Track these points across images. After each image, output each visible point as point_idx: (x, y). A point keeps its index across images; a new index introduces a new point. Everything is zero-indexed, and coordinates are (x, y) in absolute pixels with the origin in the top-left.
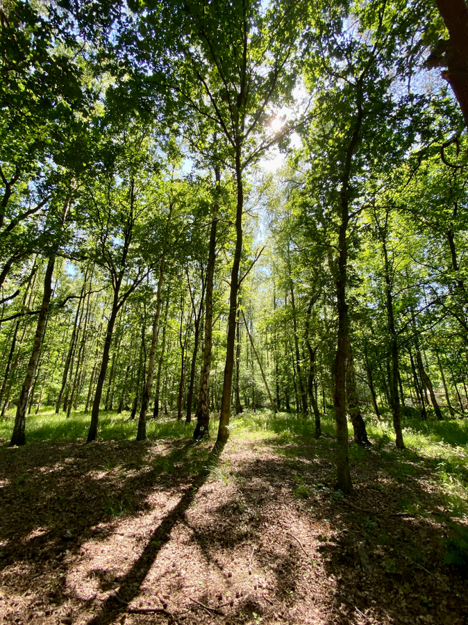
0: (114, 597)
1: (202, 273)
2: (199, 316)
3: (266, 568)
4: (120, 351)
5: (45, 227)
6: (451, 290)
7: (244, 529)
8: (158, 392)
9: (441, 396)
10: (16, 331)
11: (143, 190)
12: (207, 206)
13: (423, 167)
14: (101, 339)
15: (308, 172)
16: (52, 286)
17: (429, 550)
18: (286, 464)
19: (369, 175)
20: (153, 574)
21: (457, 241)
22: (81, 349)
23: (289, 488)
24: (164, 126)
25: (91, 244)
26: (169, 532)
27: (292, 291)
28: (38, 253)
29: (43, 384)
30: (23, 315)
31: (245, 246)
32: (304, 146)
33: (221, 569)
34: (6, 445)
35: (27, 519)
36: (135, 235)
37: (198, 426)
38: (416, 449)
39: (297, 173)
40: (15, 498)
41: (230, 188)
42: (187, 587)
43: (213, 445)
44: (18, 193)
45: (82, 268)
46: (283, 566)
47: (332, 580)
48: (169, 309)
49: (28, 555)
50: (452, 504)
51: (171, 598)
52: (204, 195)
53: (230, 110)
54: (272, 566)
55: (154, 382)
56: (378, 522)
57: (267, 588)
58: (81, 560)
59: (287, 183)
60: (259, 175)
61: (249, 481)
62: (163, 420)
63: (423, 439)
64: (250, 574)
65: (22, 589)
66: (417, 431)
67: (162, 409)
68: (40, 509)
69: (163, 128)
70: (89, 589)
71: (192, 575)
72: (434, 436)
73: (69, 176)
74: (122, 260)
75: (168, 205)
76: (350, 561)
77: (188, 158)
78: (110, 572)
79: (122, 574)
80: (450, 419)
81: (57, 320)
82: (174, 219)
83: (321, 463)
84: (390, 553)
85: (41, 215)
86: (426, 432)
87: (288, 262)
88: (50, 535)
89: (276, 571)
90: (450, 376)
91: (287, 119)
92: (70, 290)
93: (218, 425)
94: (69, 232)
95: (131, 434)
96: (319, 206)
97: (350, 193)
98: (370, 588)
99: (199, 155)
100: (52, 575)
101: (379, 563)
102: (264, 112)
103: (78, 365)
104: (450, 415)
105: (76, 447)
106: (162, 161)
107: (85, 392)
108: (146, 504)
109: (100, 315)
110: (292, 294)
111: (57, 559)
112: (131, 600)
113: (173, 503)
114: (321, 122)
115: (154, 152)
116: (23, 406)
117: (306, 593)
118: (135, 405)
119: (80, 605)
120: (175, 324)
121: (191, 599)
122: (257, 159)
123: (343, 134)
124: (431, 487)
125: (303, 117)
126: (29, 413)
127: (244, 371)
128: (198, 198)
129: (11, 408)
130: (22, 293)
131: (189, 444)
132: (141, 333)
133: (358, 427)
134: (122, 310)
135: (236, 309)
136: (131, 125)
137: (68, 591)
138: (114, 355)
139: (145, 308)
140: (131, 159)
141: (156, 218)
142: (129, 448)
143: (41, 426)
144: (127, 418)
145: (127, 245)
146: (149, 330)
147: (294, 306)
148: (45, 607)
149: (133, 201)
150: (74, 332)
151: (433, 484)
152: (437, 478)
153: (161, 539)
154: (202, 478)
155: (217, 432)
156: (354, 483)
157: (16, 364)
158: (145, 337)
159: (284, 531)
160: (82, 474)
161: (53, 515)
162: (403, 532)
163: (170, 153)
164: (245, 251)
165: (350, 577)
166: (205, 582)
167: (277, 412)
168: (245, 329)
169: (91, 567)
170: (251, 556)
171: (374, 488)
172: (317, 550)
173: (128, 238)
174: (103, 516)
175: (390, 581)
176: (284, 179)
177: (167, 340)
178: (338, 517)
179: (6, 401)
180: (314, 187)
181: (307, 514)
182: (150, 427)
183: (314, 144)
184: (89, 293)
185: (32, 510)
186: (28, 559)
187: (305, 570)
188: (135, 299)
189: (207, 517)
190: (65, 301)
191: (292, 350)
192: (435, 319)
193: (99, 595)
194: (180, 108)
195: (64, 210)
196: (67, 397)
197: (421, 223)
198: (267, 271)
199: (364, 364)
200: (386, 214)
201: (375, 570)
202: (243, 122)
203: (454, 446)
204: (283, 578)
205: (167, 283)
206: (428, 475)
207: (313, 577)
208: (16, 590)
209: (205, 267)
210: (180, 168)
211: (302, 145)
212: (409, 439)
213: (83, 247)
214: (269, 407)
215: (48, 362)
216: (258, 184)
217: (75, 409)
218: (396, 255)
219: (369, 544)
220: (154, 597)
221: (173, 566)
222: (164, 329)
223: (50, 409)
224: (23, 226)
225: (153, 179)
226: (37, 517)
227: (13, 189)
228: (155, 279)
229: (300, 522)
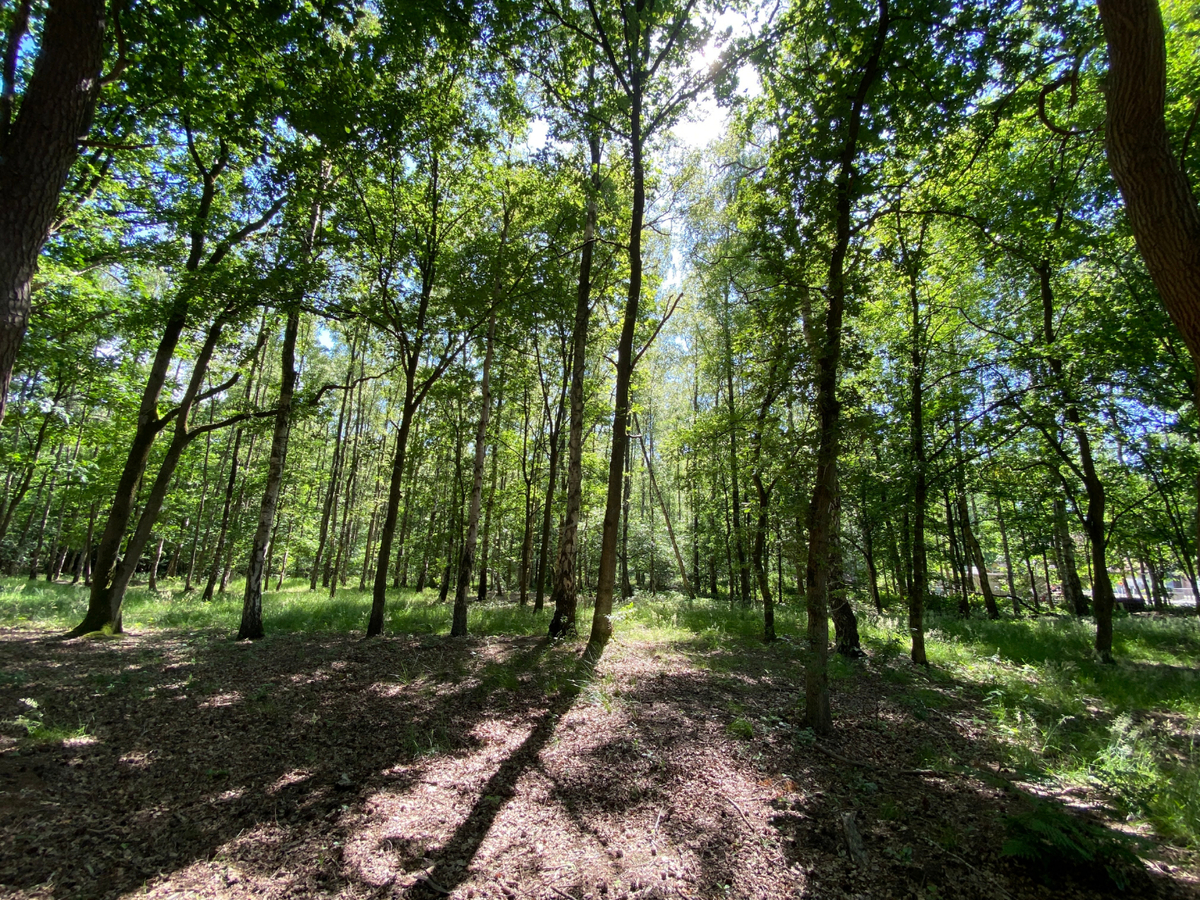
0: (426, 882)
1: (563, 345)
2: (557, 424)
3: (681, 846)
4: (418, 486)
5: (278, 257)
6: (1035, 381)
7: (642, 783)
8: (484, 556)
9: (999, 577)
10: (237, 448)
11: (455, 183)
12: (574, 215)
13: (1002, 133)
14: (385, 463)
15: (772, 144)
16: (296, 367)
17: (973, 832)
18: (712, 683)
19: (892, 149)
20: (488, 848)
21: (1057, 284)
22: (349, 481)
23: (718, 721)
24: (493, 53)
25: (362, 289)
26: (513, 783)
27: (730, 380)
28: (267, 306)
29: (287, 541)
30: (248, 417)
31: (646, 292)
32: (766, 90)
33: (605, 844)
34: (231, 639)
35: (273, 755)
36: (439, 272)
37: (558, 615)
38: (948, 667)
39: (748, 148)
40: (251, 723)
41: (618, 178)
42: (547, 870)
43: (584, 647)
44: (227, 194)
45: (346, 334)
46: (710, 844)
47: (797, 872)
48: (503, 412)
49: (278, 813)
50: (1016, 759)
51: (520, 887)
52: (568, 191)
53: (623, 15)
54: (692, 843)
55: (478, 541)
56: (878, 783)
57: (683, 878)
58: (368, 821)
59: (727, 170)
60: (675, 154)
61: (647, 708)
62: (494, 605)
63: (961, 651)
64: (654, 853)
65: (271, 866)
66: (952, 635)
67: (492, 586)
68: (295, 741)
69: (492, 56)
70: (382, 868)
71: (555, 851)
72: (982, 646)
73: (318, 153)
74: (419, 318)
75: (501, 213)
76: (829, 843)
77: (540, 118)
78: (416, 841)
79: (437, 845)
80: (1013, 618)
81: (307, 429)
82: (512, 241)
83: (775, 683)
84: (900, 834)
85: (270, 234)
86: (967, 639)
87: (725, 326)
88: (315, 782)
89: (698, 851)
90: (1020, 541)
91: (733, 35)
92: (326, 376)
93: (592, 615)
94: (322, 266)
95: (442, 625)
96: (791, 212)
97: (853, 186)
98: (865, 889)
99: (561, 110)
100: (320, 844)
101: (882, 849)
102: (689, 20)
103: (347, 507)
104: (1012, 612)
105: (349, 644)
106: (489, 126)
107: (359, 556)
108: (472, 737)
109: (382, 422)
110: (730, 386)
111: (326, 820)
112: (454, 887)
113: (518, 738)
114: (801, 39)
115: (474, 108)
116: (257, 574)
117: (751, 890)
118: (447, 578)
119: (369, 893)
120: (515, 440)
121: (555, 890)
122: (672, 120)
123: (848, 62)
124: (975, 730)
125: (765, 32)
126: (266, 588)
127: (637, 524)
128: (558, 199)
129: (235, 579)
130: (243, 380)
131: (543, 644)
132: (453, 455)
133: (842, 626)
134: (420, 413)
135: (626, 411)
136: (430, 53)
137: (348, 870)
138: (408, 492)
139: (460, 410)
140: (432, 119)
141: (479, 240)
142: (439, 648)
143: (288, 609)
144: (431, 601)
145: (427, 289)
146: (470, 450)
147: (732, 408)
148: (309, 895)
149: (436, 205)
150: (337, 450)
151: (979, 726)
152: (986, 717)
153: (500, 793)
154: (566, 698)
155: (589, 626)
156: (836, 719)
157: (239, 504)
158: (462, 462)
159: (710, 789)
160: (362, 688)
161: (318, 749)
162: (925, 802)
163: (505, 110)
164: (645, 303)
165: (829, 869)
166: (578, 864)
167: (694, 598)
168: (640, 451)
169: (385, 834)
170: (655, 828)
171: (870, 728)
172: (770, 823)
173: (428, 277)
174: (401, 755)
175: (901, 880)
176: (722, 162)
177: (499, 468)
178: (806, 771)
179: (227, 568)
180: (784, 173)
181: (751, 764)
182: (475, 614)
183: (784, 87)
184: (361, 380)
185: (281, 742)
186: (279, 818)
187: (748, 852)
188: (443, 392)
189: (576, 761)
190: (320, 393)
191: (725, 490)
192: (1004, 432)
193: (400, 877)
194: (525, 15)
195: (312, 223)
196: (328, 564)
197: (992, 245)
198: (683, 343)
199: (858, 517)
200: (920, 229)
201: (874, 860)
202: (647, 42)
203: (1018, 663)
204: (711, 864)
205: (500, 363)
206: (969, 710)
207: (764, 865)
208: (261, 868)
209: (569, 334)
210: (525, 138)
211: (761, 89)
212: (937, 648)
213: (348, 295)
214: (679, 588)
215: (293, 503)
216: (672, 170)
217: (344, 583)
218: (935, 310)
219: (863, 818)
220: (492, 883)
221: (523, 836)
222: (495, 448)
223: (300, 583)
224: (238, 255)
225: (474, 161)
226: (291, 752)
227: (217, 186)
228: (477, 357)
229: (739, 777)
